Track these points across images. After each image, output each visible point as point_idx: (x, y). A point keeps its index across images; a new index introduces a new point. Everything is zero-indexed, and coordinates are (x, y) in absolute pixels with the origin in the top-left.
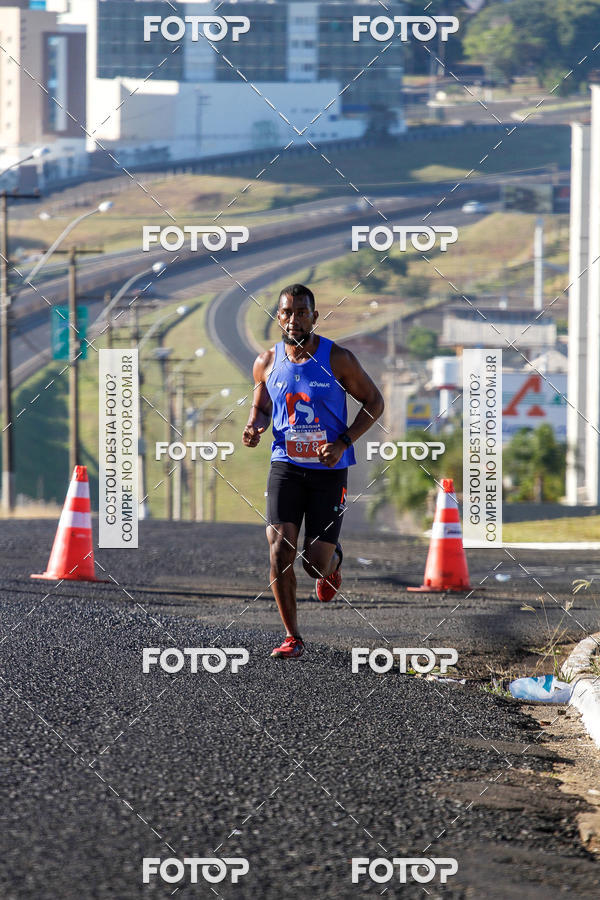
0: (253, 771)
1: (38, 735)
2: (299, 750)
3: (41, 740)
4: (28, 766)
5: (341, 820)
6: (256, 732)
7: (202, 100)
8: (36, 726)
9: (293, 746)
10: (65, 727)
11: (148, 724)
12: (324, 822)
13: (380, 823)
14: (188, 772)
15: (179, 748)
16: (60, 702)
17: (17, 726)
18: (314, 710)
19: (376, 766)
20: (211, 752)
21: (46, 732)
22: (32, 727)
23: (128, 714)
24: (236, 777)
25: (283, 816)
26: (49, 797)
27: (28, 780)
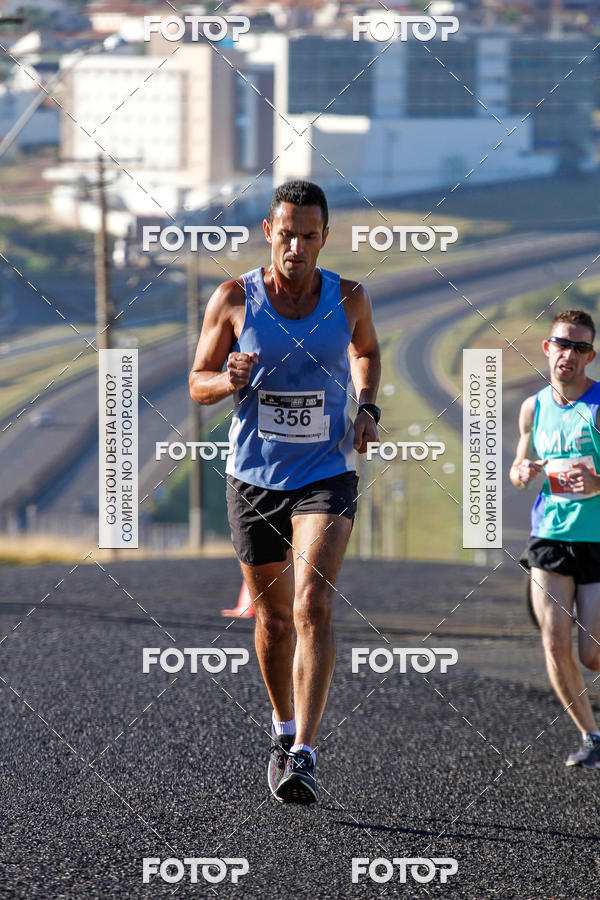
0: (450, 807)
1: (235, 770)
2: (496, 787)
3: (237, 775)
4: (225, 801)
5: (540, 856)
6: (452, 769)
7: (392, 137)
8: (232, 762)
9: (491, 783)
10: (261, 763)
11: (343, 760)
12: (522, 858)
13: (580, 860)
14: (385, 807)
15: (376, 784)
16: (255, 738)
17: (213, 761)
18: (511, 747)
19: (574, 803)
20: (407, 788)
21: (242, 768)
22: (228, 763)
23: (323, 750)
24: (433, 813)
25: (482, 853)
26: (247, 833)
27: (226, 815)
